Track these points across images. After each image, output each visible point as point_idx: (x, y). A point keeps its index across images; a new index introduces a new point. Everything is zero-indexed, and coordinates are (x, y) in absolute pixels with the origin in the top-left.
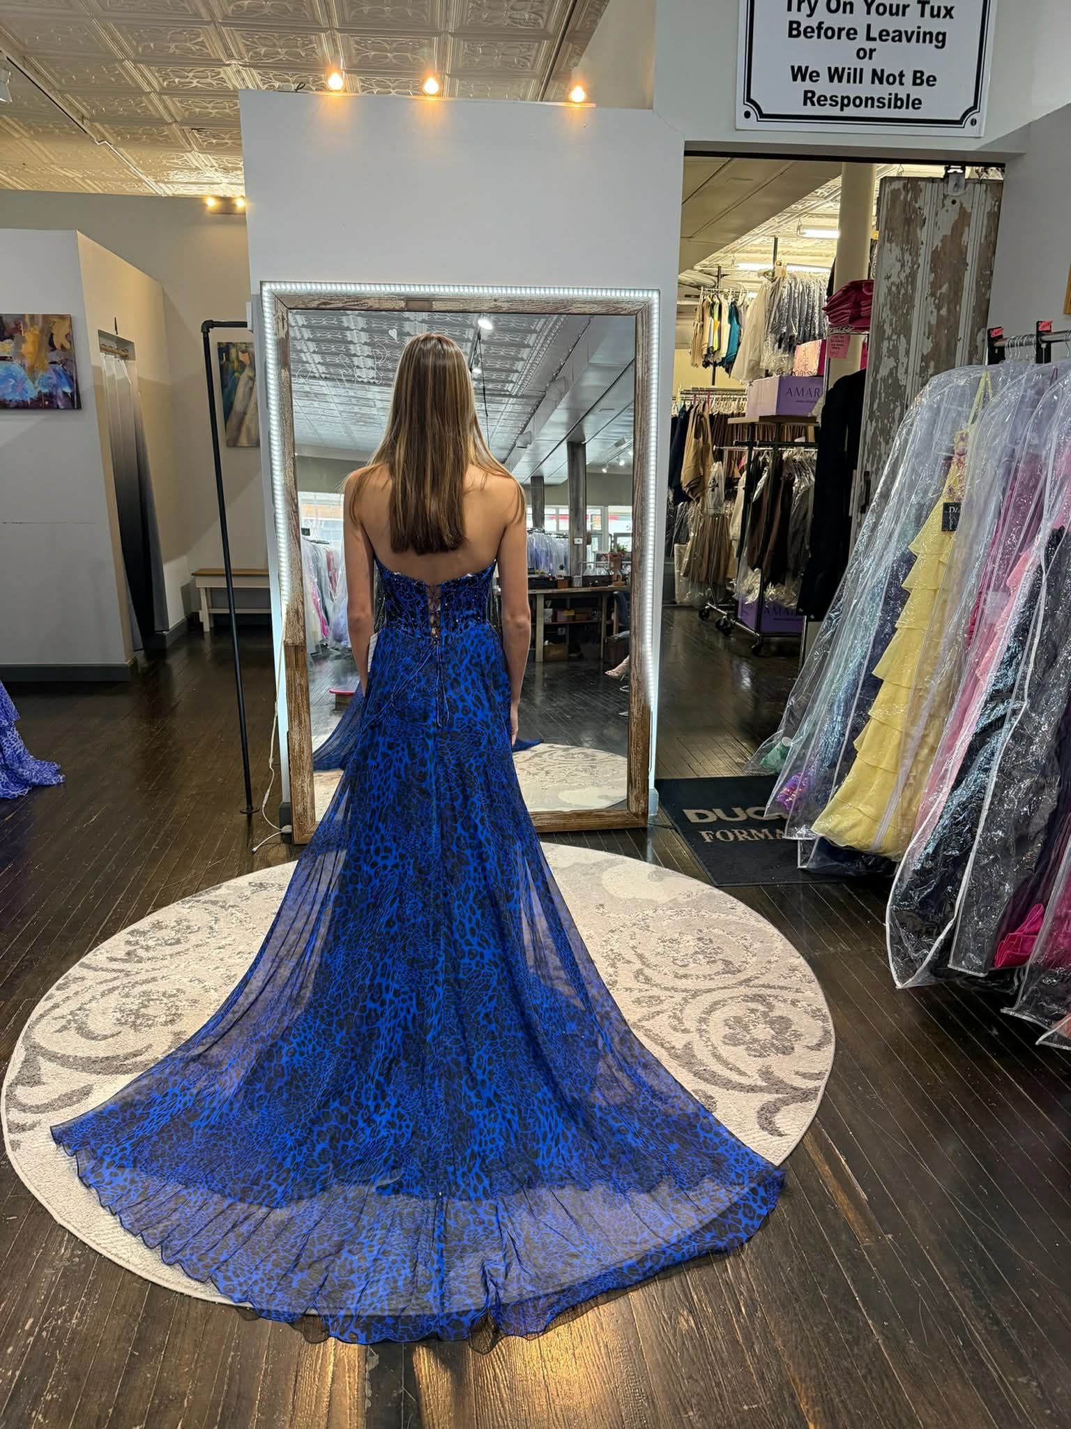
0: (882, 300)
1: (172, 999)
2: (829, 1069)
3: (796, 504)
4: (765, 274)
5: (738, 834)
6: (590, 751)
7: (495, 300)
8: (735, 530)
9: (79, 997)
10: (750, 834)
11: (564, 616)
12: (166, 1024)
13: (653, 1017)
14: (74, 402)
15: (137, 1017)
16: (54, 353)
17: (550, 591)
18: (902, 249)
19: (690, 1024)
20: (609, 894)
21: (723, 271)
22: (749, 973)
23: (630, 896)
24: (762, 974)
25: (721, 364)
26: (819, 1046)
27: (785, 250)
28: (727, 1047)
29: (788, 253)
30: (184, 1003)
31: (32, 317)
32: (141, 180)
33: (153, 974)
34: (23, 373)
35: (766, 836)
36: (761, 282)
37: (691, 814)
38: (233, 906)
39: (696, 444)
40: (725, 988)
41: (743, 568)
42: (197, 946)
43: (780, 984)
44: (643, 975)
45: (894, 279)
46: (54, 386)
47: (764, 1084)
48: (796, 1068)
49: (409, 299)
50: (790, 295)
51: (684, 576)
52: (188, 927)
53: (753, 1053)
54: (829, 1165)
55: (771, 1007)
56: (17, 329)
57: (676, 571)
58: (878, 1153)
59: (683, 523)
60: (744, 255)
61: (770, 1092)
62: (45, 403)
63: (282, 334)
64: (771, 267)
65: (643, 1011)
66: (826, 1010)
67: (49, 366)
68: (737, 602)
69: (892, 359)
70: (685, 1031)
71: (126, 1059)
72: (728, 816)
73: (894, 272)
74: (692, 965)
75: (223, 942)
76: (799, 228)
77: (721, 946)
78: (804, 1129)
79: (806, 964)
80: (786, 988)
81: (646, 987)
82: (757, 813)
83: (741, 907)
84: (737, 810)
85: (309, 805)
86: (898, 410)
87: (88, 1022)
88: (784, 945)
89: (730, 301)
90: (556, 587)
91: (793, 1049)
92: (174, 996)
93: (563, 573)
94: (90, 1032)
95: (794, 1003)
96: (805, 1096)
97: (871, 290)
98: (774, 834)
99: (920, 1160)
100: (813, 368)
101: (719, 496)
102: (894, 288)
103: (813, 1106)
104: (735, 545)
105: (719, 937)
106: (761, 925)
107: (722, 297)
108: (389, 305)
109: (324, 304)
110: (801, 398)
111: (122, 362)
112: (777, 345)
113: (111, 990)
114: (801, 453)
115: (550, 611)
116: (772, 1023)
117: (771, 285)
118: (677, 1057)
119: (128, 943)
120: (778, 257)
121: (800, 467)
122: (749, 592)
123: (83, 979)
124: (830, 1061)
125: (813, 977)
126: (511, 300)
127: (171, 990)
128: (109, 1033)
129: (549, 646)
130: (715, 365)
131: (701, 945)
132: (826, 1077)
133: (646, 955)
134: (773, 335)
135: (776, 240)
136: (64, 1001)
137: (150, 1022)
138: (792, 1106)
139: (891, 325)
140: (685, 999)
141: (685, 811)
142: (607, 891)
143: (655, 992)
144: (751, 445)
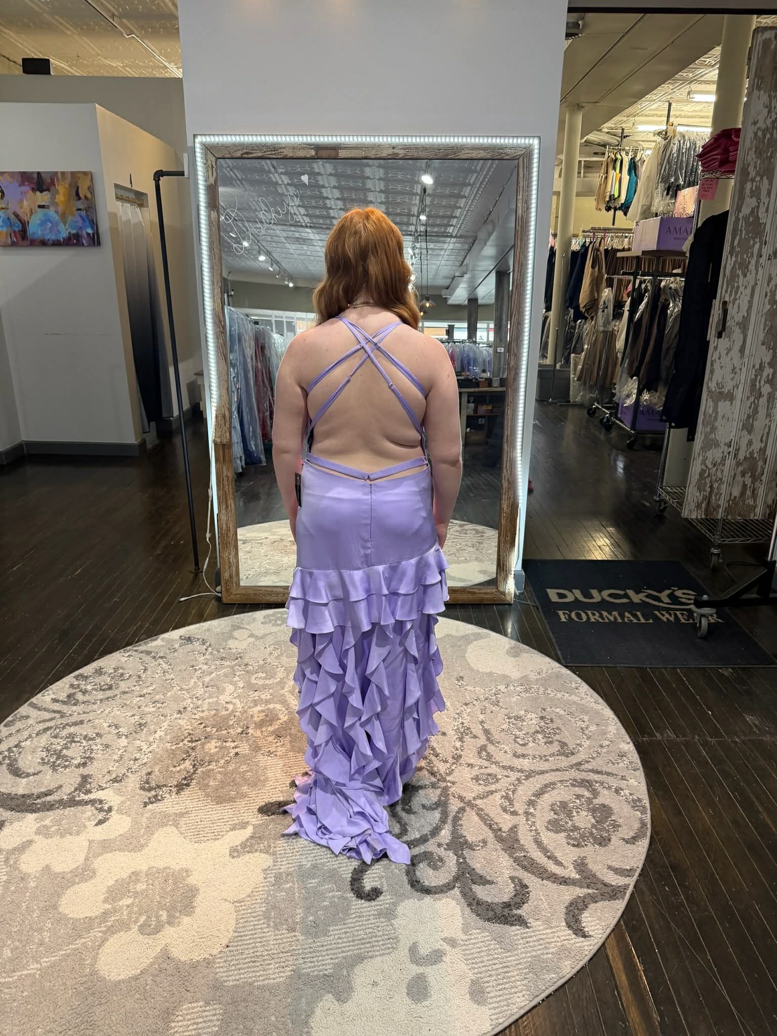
0: (748, 144)
1: (90, 742)
2: (641, 866)
3: (670, 325)
4: (659, 133)
5: (591, 615)
6: (480, 528)
7: (393, 148)
8: (620, 344)
9: (19, 735)
10: (601, 616)
11: (483, 409)
12: (78, 766)
13: (488, 796)
14: (95, 240)
15: (58, 759)
16: (80, 202)
17: (472, 390)
18: (770, 96)
19: (520, 807)
20: (469, 666)
21: (626, 132)
22: (582, 756)
23: (488, 670)
24: (593, 758)
25: (620, 208)
26: (633, 840)
27: (678, 113)
28: (549, 833)
29: (680, 116)
30: (99, 746)
31: (63, 173)
32: (166, 67)
33: (82, 717)
34: (57, 218)
35: (615, 618)
36: (655, 141)
37: (553, 594)
38: (162, 658)
39: (591, 275)
40: (557, 770)
41: (625, 376)
42: (124, 693)
43: (610, 770)
44: (486, 751)
45: (759, 125)
46: (81, 228)
47: (578, 876)
48: (609, 863)
49: (318, 148)
50: (679, 150)
51: (578, 380)
52: (122, 675)
53: (572, 842)
54: (626, 975)
55: (595, 794)
56: (53, 183)
57: (572, 376)
58: (677, 965)
59: (580, 337)
60: (643, 119)
61: (581, 887)
62: (73, 241)
63: (212, 181)
64: (664, 127)
65: (481, 789)
66: (646, 802)
67: (77, 213)
68: (618, 404)
69: (754, 199)
70: (514, 813)
71: (38, 797)
72: (585, 597)
73: (761, 118)
74: (531, 744)
75: (145, 691)
76: (689, 93)
77: (561, 726)
78: (608, 931)
79: (635, 751)
80: (613, 775)
81: (486, 764)
82: (610, 595)
83: (584, 688)
84: (594, 592)
85: (234, 572)
86: (757, 246)
87: (20, 761)
88: (617, 729)
89: (630, 157)
90: (478, 387)
91: (610, 840)
92: (93, 739)
93: (484, 375)
94: (17, 768)
95: (617, 791)
96: (613, 893)
97: (738, 137)
98: (622, 617)
99: (716, 977)
100: (691, 209)
101: (608, 315)
102: (760, 133)
103: (620, 905)
104: (620, 356)
105: (560, 717)
106: (600, 707)
107: (623, 154)
108: (301, 154)
109: (247, 153)
110: (678, 235)
111: (138, 210)
112: (665, 193)
113: (46, 730)
114: (674, 282)
115: (472, 405)
116: (593, 811)
117: (664, 142)
118: (500, 839)
119: (72, 686)
120: (671, 120)
121: (674, 294)
122: (628, 396)
123: (27, 717)
124: (643, 857)
125: (640, 765)
126: (406, 147)
127: (92, 734)
128: (31, 771)
129: (470, 432)
130: (616, 209)
131: (543, 724)
132: (637, 874)
133: (493, 731)
134: (663, 184)
135: (670, 105)
136: (6, 737)
137: (67, 763)
138: (600, 904)
139: (755, 167)
140: (518, 779)
141: (548, 590)
142: (468, 664)
143: (494, 769)
144: (635, 275)
